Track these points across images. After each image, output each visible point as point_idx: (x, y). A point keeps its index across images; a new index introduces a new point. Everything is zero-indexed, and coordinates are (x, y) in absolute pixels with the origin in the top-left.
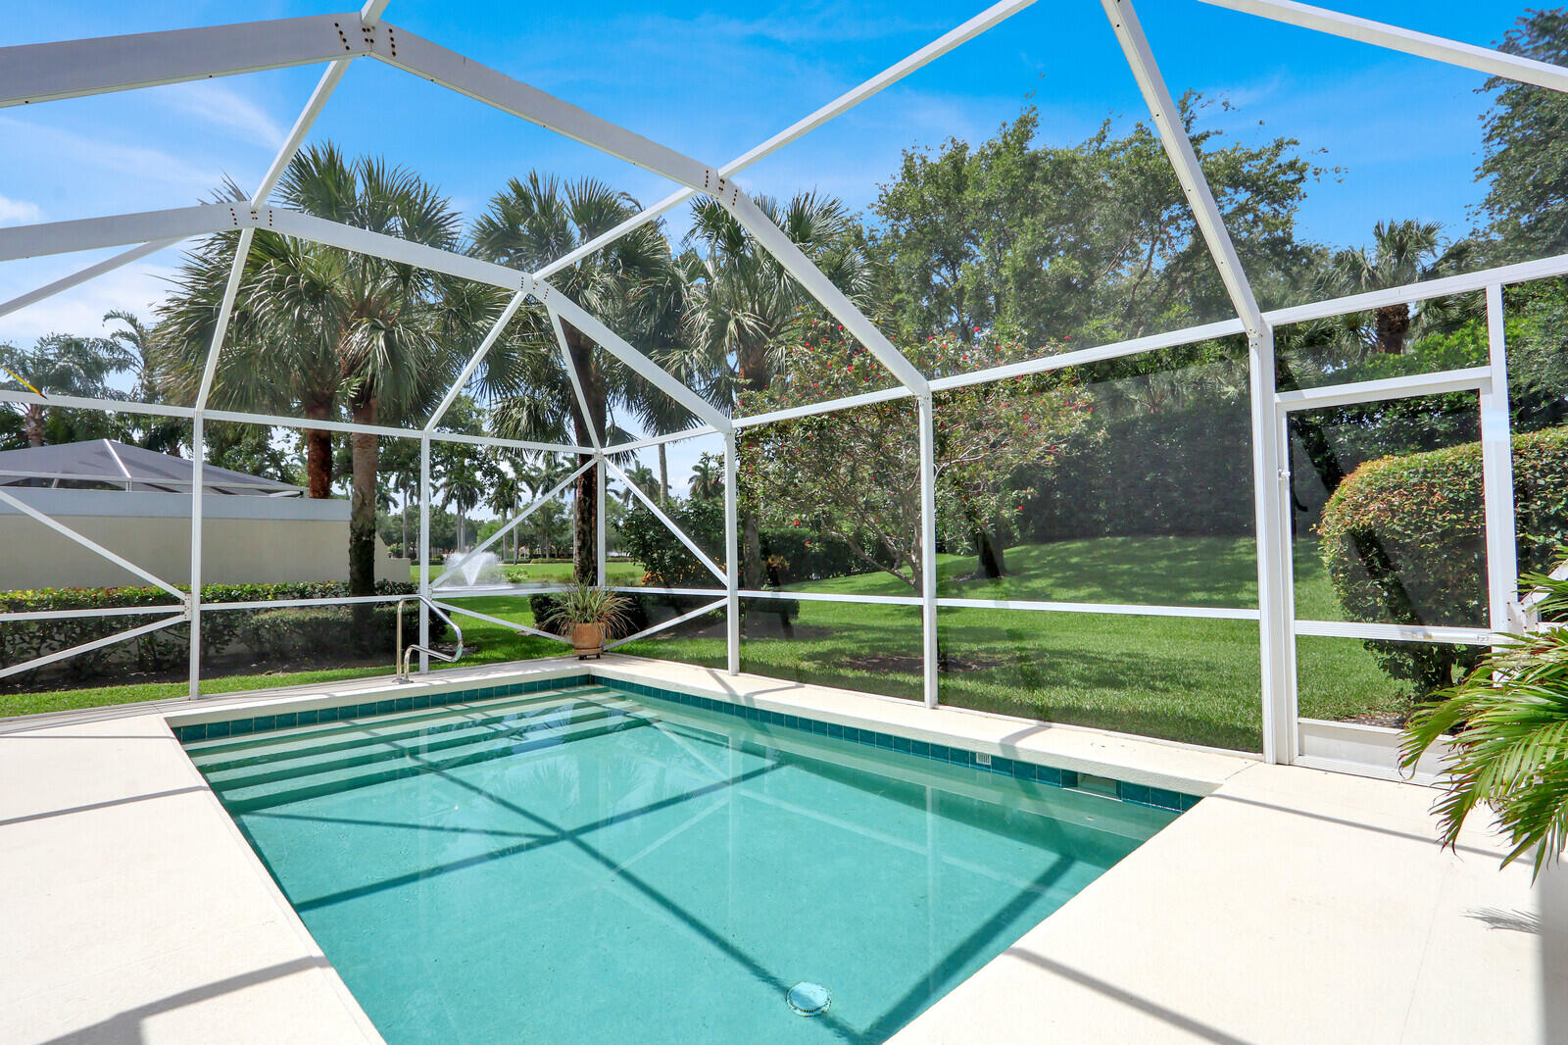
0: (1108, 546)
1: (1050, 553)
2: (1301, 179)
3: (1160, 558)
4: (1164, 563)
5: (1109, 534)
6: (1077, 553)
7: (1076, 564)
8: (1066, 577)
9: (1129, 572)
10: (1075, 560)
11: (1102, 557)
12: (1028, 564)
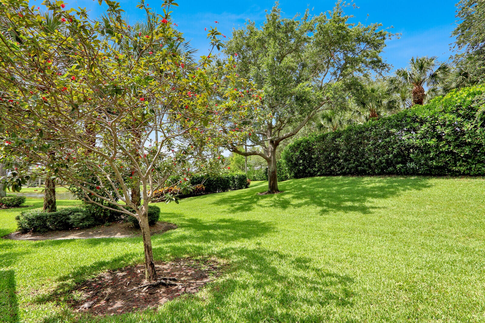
0: (317, 180)
1: (296, 183)
2: (384, 39)
3: (335, 186)
4: (335, 188)
5: (319, 175)
6: (305, 183)
7: (305, 188)
8: (298, 194)
9: (322, 192)
10: (304, 186)
11: (313, 185)
12: (287, 188)
